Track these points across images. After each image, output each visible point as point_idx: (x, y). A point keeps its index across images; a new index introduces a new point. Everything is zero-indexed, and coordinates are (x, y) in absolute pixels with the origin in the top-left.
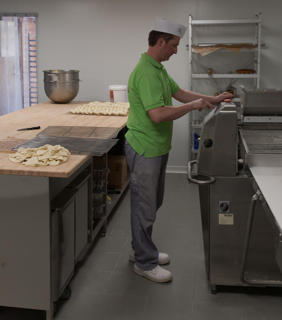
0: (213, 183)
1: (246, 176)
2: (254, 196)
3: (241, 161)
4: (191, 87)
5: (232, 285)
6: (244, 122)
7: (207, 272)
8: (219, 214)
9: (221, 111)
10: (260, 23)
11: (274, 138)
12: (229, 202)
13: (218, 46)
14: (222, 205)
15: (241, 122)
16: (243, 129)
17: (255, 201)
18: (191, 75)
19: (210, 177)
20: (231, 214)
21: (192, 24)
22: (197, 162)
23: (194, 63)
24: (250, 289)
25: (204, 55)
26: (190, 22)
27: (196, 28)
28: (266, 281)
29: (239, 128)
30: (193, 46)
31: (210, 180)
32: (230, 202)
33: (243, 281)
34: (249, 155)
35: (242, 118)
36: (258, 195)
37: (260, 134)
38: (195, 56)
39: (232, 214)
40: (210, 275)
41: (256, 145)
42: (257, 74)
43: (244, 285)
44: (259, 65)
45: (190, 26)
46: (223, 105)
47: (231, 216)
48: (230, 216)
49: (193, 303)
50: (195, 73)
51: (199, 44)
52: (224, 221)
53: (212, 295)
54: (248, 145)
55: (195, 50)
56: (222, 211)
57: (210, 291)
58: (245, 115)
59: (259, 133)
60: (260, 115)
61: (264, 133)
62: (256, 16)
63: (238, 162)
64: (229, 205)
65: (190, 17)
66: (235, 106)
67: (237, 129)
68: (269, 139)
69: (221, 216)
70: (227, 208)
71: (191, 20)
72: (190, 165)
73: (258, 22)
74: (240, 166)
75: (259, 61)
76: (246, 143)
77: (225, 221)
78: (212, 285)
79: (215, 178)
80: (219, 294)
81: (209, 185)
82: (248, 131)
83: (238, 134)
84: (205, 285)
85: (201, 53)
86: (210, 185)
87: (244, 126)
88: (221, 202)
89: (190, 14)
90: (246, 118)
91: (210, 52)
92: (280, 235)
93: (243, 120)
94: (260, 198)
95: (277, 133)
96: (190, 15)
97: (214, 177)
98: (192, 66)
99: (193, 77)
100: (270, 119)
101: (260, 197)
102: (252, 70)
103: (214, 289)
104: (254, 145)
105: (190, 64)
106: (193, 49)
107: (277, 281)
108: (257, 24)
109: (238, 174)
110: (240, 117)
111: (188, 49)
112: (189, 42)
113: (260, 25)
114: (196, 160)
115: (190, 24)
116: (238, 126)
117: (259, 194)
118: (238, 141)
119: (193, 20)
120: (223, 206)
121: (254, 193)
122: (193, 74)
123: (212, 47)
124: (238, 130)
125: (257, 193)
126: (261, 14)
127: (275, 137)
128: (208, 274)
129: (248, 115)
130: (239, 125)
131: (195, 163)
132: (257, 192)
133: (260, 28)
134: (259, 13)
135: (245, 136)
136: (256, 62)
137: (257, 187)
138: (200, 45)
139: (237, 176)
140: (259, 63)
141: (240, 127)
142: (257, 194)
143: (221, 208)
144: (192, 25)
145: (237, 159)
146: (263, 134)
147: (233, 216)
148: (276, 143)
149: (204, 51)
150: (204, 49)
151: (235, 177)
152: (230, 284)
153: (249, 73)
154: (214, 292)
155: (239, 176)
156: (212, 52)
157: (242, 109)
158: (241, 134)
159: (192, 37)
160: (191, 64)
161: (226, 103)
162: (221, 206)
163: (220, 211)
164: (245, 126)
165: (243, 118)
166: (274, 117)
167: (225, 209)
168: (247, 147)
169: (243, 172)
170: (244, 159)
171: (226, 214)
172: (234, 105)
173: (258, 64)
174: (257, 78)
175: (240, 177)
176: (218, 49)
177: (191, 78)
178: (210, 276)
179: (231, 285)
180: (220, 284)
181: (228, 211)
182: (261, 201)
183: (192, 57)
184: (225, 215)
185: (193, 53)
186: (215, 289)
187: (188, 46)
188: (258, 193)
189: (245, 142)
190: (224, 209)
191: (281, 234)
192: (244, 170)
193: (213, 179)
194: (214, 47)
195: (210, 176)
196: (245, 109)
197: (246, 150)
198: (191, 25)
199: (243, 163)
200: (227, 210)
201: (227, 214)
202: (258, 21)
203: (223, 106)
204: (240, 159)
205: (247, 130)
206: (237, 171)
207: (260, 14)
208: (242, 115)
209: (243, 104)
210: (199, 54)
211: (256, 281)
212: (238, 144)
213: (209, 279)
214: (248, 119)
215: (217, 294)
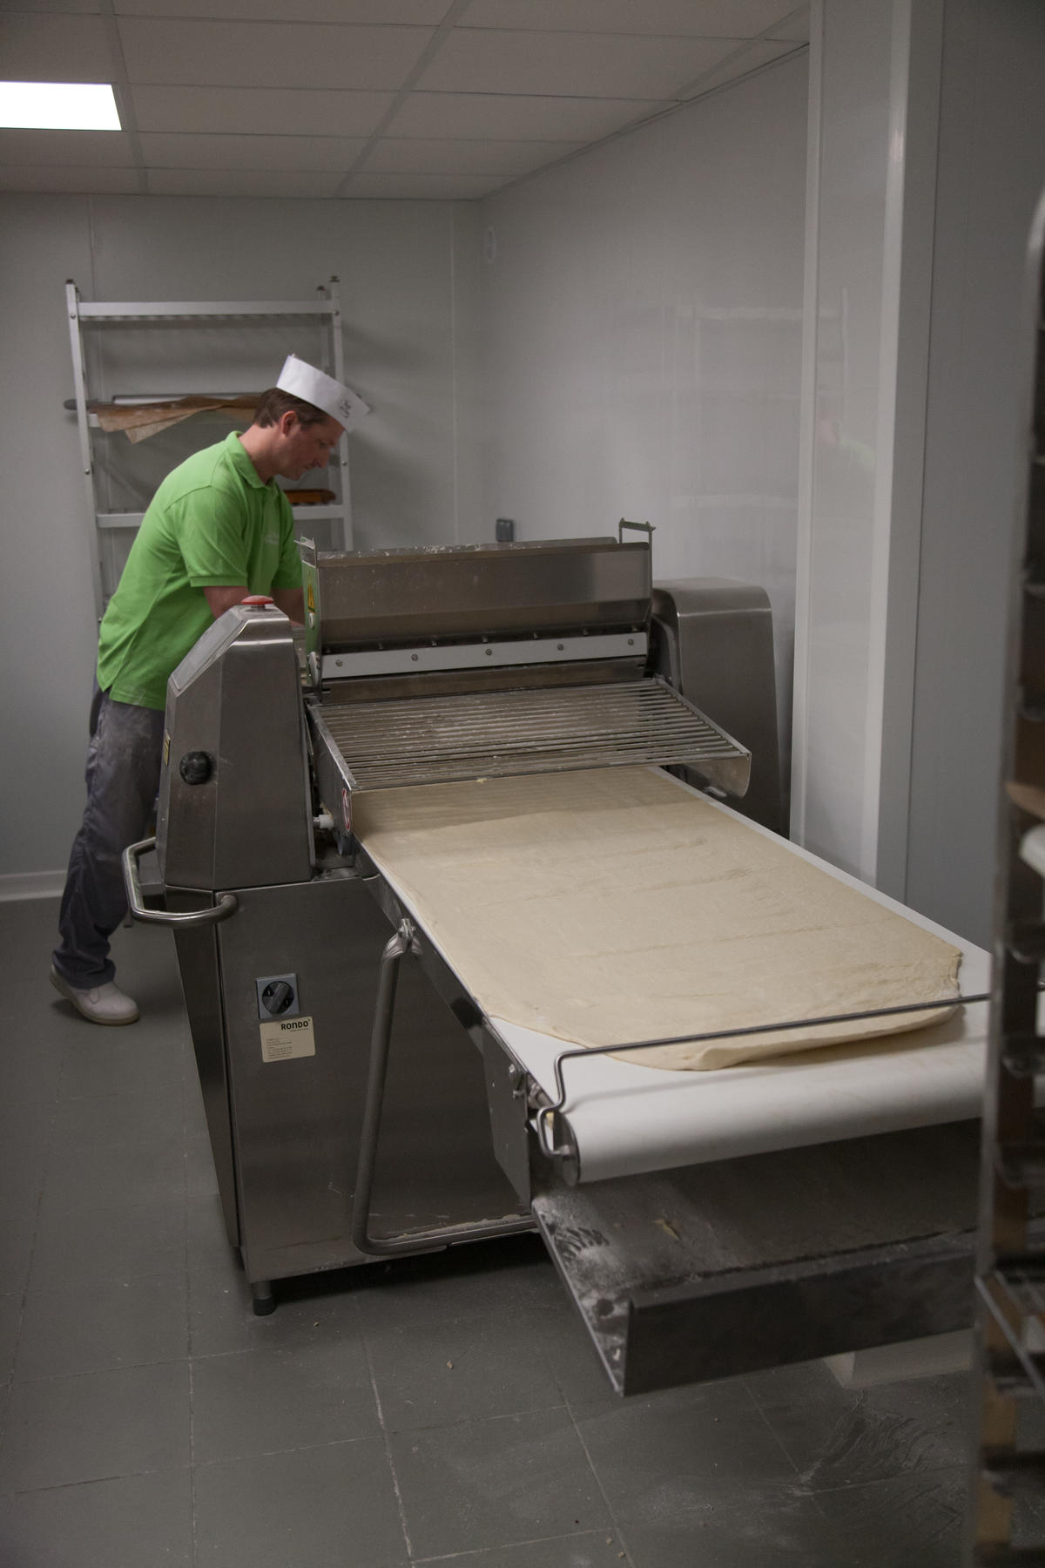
0: (229, 914)
1: (346, 874)
2: (393, 942)
3: (325, 820)
4: (101, 565)
5: (327, 1269)
6: (324, 676)
7: (231, 1241)
8: (262, 1026)
9: (237, 643)
10: (337, 313)
11: (436, 725)
12: (293, 975)
13: (189, 402)
14: (269, 991)
15: (312, 678)
16: (321, 701)
17: (397, 961)
18: (97, 518)
19: (217, 894)
20: (302, 1020)
21: (79, 317)
22: (162, 845)
23: (102, 474)
24: (388, 1268)
25: (139, 439)
26: (72, 308)
27: (99, 335)
28: (443, 1230)
29: (307, 701)
30: (92, 406)
31: (215, 906)
32: (297, 976)
33: (365, 1245)
34: (355, 795)
35: (316, 663)
36: (407, 935)
37: (385, 716)
38: (105, 443)
39: (310, 1019)
40: (243, 1249)
41: (379, 757)
42: (340, 503)
43: (370, 1259)
44: (345, 473)
45: (74, 325)
46: (241, 619)
47: (306, 1024)
48: (299, 1025)
49: (190, 1365)
50: (110, 511)
51: (114, 398)
52: (280, 1046)
53: (257, 1318)
54: (349, 759)
55: (102, 420)
56: (270, 1011)
57: (250, 1305)
58: (327, 648)
59: (382, 712)
60: (380, 645)
61: (398, 710)
62: (321, 288)
63: (316, 827)
64: (294, 987)
65: (70, 289)
66: (287, 619)
67: (302, 704)
68: (420, 731)
69: (270, 1032)
70: (287, 1001)
71: (77, 303)
72: (131, 859)
73: (330, 311)
74: (326, 841)
75: (344, 457)
76: (339, 754)
77: (283, 1046)
78: (253, 1286)
79: (235, 895)
80: (281, 1310)
81: (214, 926)
82: (340, 709)
83: (305, 724)
84: (226, 1288)
85: (127, 432)
86: (219, 925)
87: (324, 692)
88: (263, 981)
89: (70, 278)
90: (330, 660)
91: (161, 427)
92: (511, 1071)
93: (320, 669)
94: (414, 947)
95: (445, 707)
96: (70, 282)
97: (231, 894)
98: (96, 482)
99: (103, 525)
100: (415, 658)
101: (415, 944)
102: (321, 491)
103: (264, 1296)
104: (370, 758)
105: (88, 473)
106: (94, 416)
107: (480, 1220)
108: (326, 319)
109: (318, 871)
110: (308, 659)
111: (74, 419)
112: (73, 387)
113: (336, 321)
114: (154, 838)
115: (73, 317)
116: (304, 693)
117: (409, 935)
118: (307, 748)
119: (81, 301)
120: (272, 994)
121: (392, 930)
122: (103, 513)
123: (165, 406)
124: (306, 708)
125: (402, 930)
126: (338, 281)
127: (438, 720)
128: (237, 1245)
129: (335, 650)
130: (306, 690)
131: (151, 848)
132: (400, 925)
133: (337, 334)
134: (330, 279)
135: (333, 730)
136: (335, 460)
137: (398, 909)
138: (119, 402)
139: (316, 877)
140: (345, 464)
141: (311, 696)
142: (401, 935)
143: (265, 1003)
144: (79, 321)
145: (311, 814)
146: (394, 716)
147: (311, 1023)
148: (446, 742)
149: (139, 423)
150: (140, 416)
151: (309, 881)
152: (320, 1268)
153: (312, 503)
154: (262, 1309)
155: (320, 877)
156: (169, 424)
157: (313, 628)
158: (318, 720)
159: (85, 371)
160: (90, 475)
161: (248, 611)
162: (265, 994)
163: (264, 1013)
164: (328, 690)
165: (320, 661)
166: (428, 649)
167: (282, 1004)
168: (348, 768)
169: (334, 859)
170: (336, 810)
171: (286, 1022)
172: (280, 616)
173: (342, 468)
174: (341, 521)
175: (326, 879)
176: (190, 412)
177: (95, 529)
178: (244, 1255)
179: (323, 1269)
180: (282, 1276)
181: (294, 1008)
182: (416, 957)
183: (94, 450)
184: (283, 1027)
185: (95, 433)
186: (268, 1297)
187: (71, 405)
188: (405, 928)
189: (337, 749)
190: (279, 1003)
191: (512, 1066)
192: (341, 853)
193: (226, 900)
194: (173, 406)
195: (215, 891)
196: (324, 626)
197: (344, 781)
198: (76, 320)
199: (334, 829)
200: (288, 1006)
201: (291, 1022)
202: (330, 307)
203: (243, 622)
204: (320, 816)
205: (340, 707)
206: (313, 860)
207: (334, 279)
208: (313, 653)
209: (313, 611)
210: (118, 437)
211: (410, 1236)
212: (309, 761)
213: (239, 1262)
214: (339, 664)
215: (274, 1314)
